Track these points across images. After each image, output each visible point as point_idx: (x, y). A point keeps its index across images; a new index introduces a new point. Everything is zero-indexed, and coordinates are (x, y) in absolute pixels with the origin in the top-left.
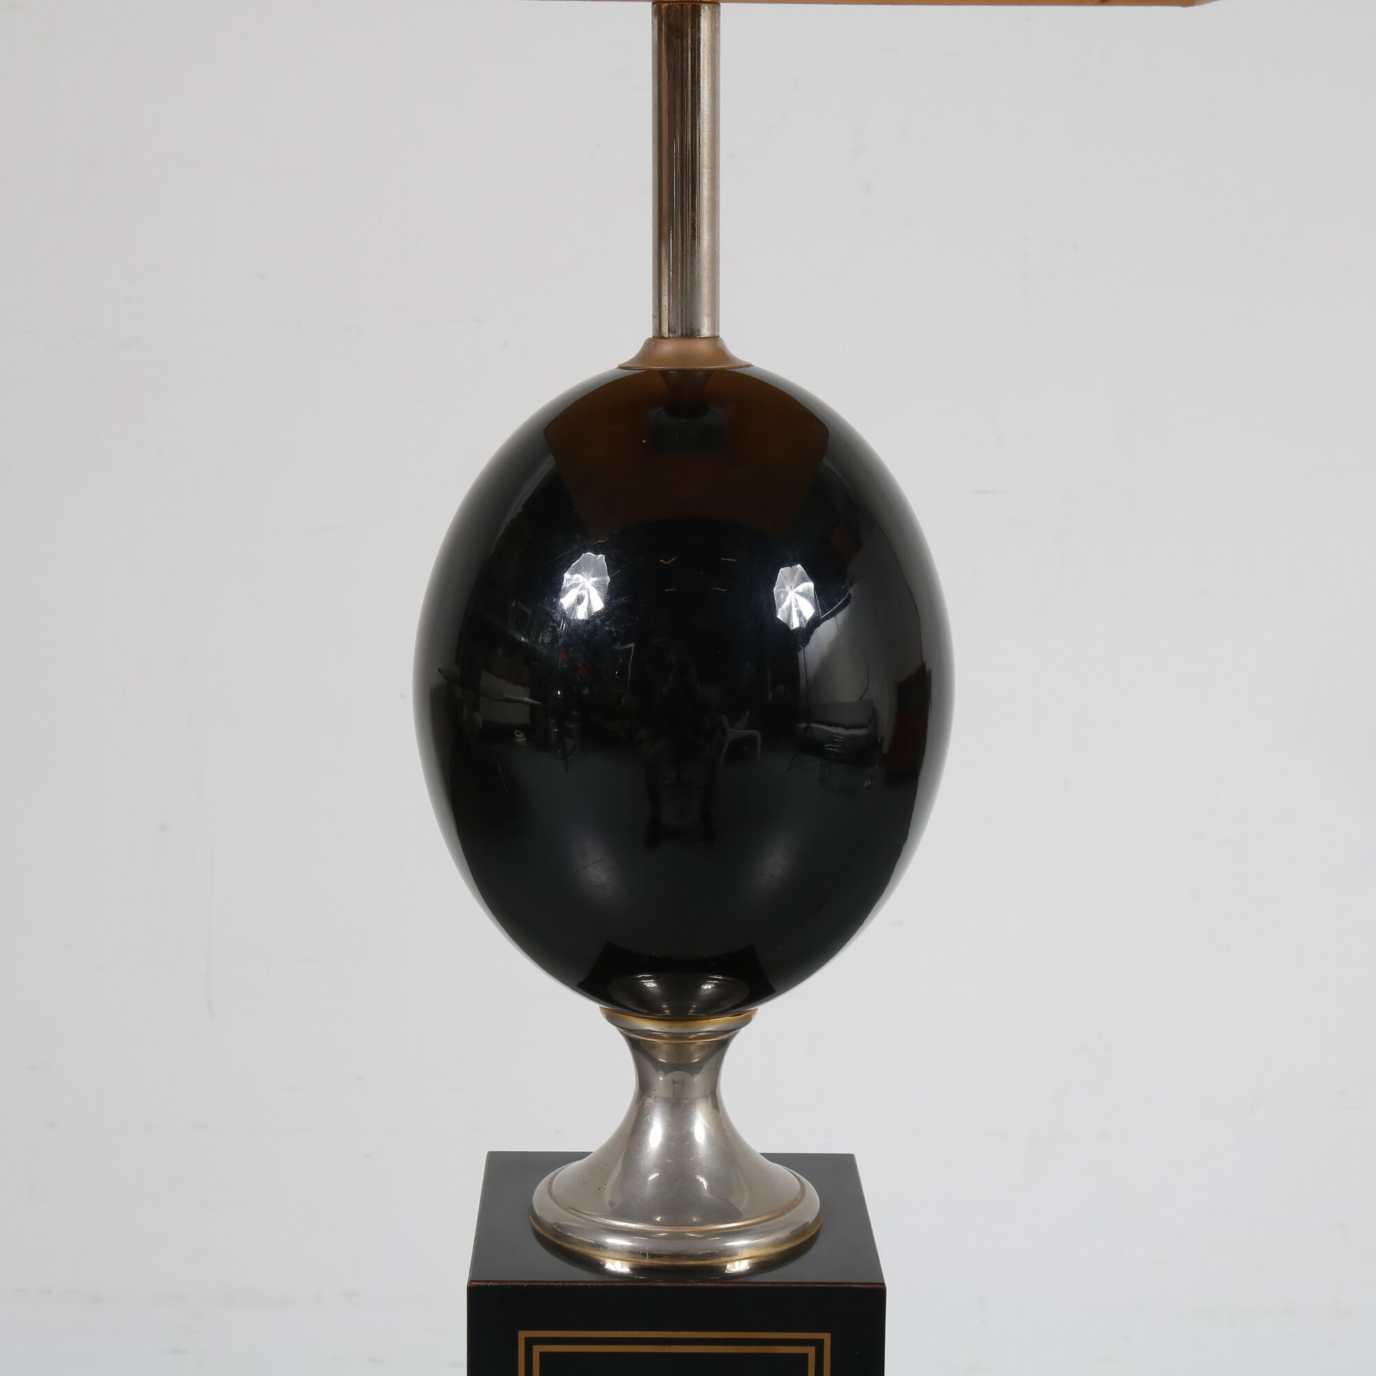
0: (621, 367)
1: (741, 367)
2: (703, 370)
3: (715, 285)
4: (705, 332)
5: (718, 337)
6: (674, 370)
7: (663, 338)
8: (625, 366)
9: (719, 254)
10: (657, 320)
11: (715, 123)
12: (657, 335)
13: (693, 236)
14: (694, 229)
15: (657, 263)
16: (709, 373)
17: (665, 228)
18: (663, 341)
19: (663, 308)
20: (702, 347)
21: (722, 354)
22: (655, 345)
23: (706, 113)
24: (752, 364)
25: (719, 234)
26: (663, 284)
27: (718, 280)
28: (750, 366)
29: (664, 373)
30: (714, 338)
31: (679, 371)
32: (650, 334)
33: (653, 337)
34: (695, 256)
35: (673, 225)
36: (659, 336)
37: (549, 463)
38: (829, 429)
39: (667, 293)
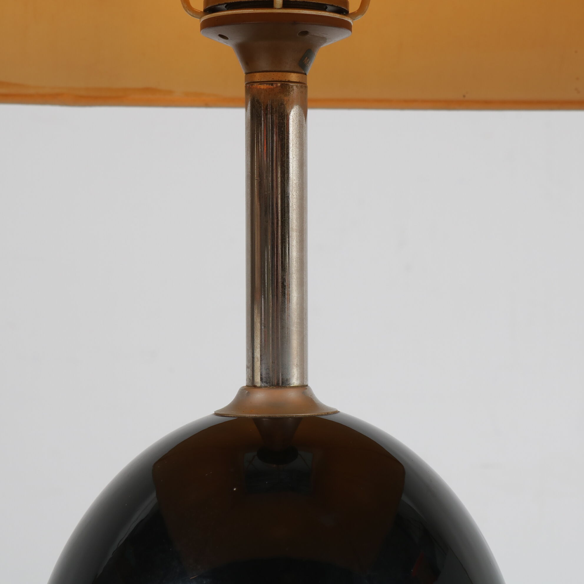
0: (216, 414)
1: (328, 414)
2: (292, 418)
3: (303, 338)
4: (295, 381)
5: (307, 386)
6: (265, 418)
7: (255, 386)
8: (219, 413)
9: (307, 310)
10: (250, 371)
11: (303, 191)
12: (250, 384)
13: (284, 294)
14: (284, 287)
15: (250, 319)
16: (299, 420)
17: (257, 296)
18: (256, 390)
19: (256, 360)
20: (291, 395)
21: (311, 402)
22: (248, 393)
23: (295, 182)
24: (340, 411)
25: (306, 291)
26: (255, 340)
27: (307, 334)
28: (336, 412)
29: (257, 421)
30: (303, 387)
31: (270, 418)
32: (243, 382)
33: (247, 386)
34: (285, 312)
35: (264, 291)
36: (252, 386)
37: (151, 501)
38: (405, 467)
39: (259, 345)
